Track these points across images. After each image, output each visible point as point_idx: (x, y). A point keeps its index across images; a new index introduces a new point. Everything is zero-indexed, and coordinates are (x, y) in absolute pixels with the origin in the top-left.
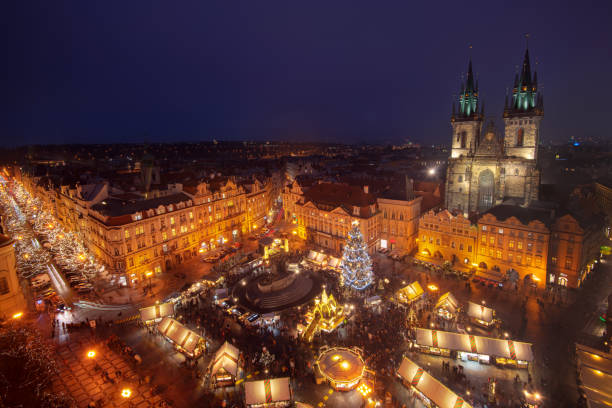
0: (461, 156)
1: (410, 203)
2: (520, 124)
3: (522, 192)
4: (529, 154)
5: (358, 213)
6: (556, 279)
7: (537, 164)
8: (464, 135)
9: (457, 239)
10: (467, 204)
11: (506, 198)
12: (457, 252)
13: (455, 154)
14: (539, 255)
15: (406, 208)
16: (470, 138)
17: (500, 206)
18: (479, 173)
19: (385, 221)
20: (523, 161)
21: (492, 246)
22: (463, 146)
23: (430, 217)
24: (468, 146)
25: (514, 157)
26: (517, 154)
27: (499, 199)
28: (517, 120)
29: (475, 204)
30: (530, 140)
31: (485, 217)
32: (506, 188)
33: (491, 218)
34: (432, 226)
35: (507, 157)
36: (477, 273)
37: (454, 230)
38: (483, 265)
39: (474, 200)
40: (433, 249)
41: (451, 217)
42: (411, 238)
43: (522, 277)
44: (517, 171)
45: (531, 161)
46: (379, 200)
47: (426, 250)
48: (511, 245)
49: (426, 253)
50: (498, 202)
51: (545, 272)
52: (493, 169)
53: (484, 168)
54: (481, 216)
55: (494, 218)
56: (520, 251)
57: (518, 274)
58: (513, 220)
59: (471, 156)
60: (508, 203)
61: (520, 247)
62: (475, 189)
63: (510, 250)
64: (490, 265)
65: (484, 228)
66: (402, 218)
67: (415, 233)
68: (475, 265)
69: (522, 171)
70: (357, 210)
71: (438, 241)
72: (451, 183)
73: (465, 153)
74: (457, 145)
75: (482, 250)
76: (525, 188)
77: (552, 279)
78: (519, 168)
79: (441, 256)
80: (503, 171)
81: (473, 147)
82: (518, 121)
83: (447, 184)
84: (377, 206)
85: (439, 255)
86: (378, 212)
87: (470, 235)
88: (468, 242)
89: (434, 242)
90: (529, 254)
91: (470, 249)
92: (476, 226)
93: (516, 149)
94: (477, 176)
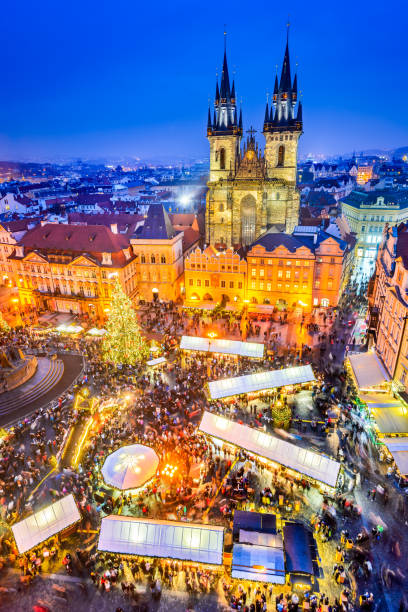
0: (221, 180)
1: (171, 241)
2: (281, 139)
3: (283, 218)
4: (289, 175)
5: (110, 262)
6: (319, 302)
8: (222, 152)
9: (226, 277)
10: (230, 237)
11: (269, 226)
12: (227, 290)
13: (214, 177)
14: (305, 282)
15: (168, 248)
16: (229, 157)
17: (267, 236)
18: (240, 198)
19: (143, 267)
20: (284, 184)
21: (262, 279)
22: (223, 167)
23: (196, 255)
24: (227, 167)
25: (275, 179)
26: (278, 176)
27: (263, 227)
28: (277, 135)
29: (238, 236)
30: (291, 159)
31: (254, 249)
32: (269, 215)
33: (259, 250)
34: (199, 266)
35: (269, 180)
36: (250, 310)
37: (223, 267)
38: (255, 301)
39: (237, 231)
40: (202, 291)
41: (218, 254)
42: (175, 284)
43: (290, 306)
44: (278, 196)
45: (292, 183)
46: (133, 241)
47: (195, 294)
48: (280, 275)
49: (195, 298)
50: (263, 232)
51: (310, 297)
52: (255, 194)
53: (246, 193)
54: (249, 248)
55: (263, 249)
56: (288, 281)
58: (281, 249)
59: (232, 180)
60: (271, 231)
61: (288, 276)
62: (237, 218)
63: (280, 280)
64: (260, 299)
65: (254, 261)
66: (164, 261)
67: (181, 275)
68: (247, 301)
69: (283, 195)
70: (107, 258)
71: (207, 282)
72: (212, 213)
73: (224, 175)
74: (215, 166)
75: (253, 285)
76: (286, 213)
77: (316, 302)
78: (280, 191)
79: (211, 299)
80: (265, 196)
81: (233, 168)
82: (279, 136)
83: (207, 214)
84: (132, 249)
85: (209, 298)
86: (134, 257)
87: (239, 270)
88: (238, 278)
89: (203, 282)
90: (296, 281)
91: (240, 286)
92: (246, 259)
93: (277, 170)
94: (239, 203)
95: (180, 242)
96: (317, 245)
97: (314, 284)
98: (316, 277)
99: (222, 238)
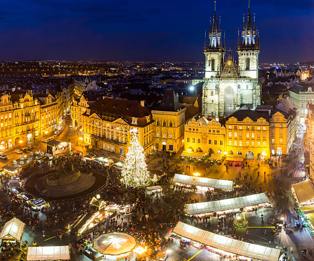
0: (212, 77)
1: (177, 113)
2: (247, 55)
3: (250, 100)
4: (253, 74)
5: (136, 123)
8: (213, 61)
9: (213, 138)
10: (217, 112)
11: (242, 105)
12: (212, 146)
14: (264, 139)
15: (174, 117)
16: (217, 64)
17: (239, 111)
18: (224, 88)
19: (158, 128)
20: (251, 80)
21: (236, 139)
22: (213, 70)
23: (192, 123)
24: (216, 70)
25: (245, 77)
26: (247, 75)
27: (237, 106)
29: (223, 111)
30: (254, 65)
31: (230, 120)
32: (242, 98)
33: (233, 120)
34: (194, 130)
35: (241, 77)
36: (227, 159)
37: (210, 131)
38: (231, 152)
39: (222, 108)
40: (195, 146)
41: (207, 122)
43: (256, 155)
44: (247, 86)
45: (255, 80)
46: (153, 112)
47: (191, 148)
48: (248, 136)
49: (191, 150)
50: (238, 108)
51: (268, 149)
52: (233, 85)
53: (227, 85)
54: (227, 119)
55: (236, 120)
56: (253, 139)
58: (248, 120)
59: (218, 77)
60: (244, 108)
61: (253, 136)
62: (222, 100)
63: (248, 139)
64: (235, 152)
65: (230, 127)
66: (171, 125)
67: (182, 136)
68: (226, 153)
69: (250, 86)
70: (135, 120)
71: (199, 140)
72: (206, 96)
73: (214, 74)
74: (208, 68)
75: (230, 143)
76: (253, 97)
78: (248, 84)
79: (202, 151)
80: (239, 87)
81: (219, 70)
82: (246, 53)
83: (203, 97)
84: (152, 116)
86: (152, 121)
87: (221, 133)
88: (220, 139)
89: (196, 140)
90: (259, 140)
91: (221, 144)
92: (225, 126)
93: (246, 72)
94: (223, 90)
95: (183, 114)
96: (271, 116)
97: (271, 141)
98: (272, 137)
99: (212, 113)
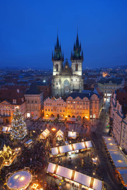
0: (57, 74)
1: (39, 95)
2: (77, 62)
3: (78, 87)
4: (80, 73)
5: (15, 102)
6: (92, 117)
7: (83, 77)
8: (57, 65)
9: (59, 108)
10: (60, 94)
11: (74, 90)
12: (59, 113)
13: (54, 74)
14: (87, 109)
15: (37, 98)
16: (59, 67)
18: (64, 81)
19: (28, 105)
20: (78, 76)
21: (72, 109)
22: (57, 71)
23: (48, 100)
24: (59, 70)
25: (75, 75)
26: (76, 74)
27: (71, 90)
29: (63, 93)
30: (80, 68)
32: (73, 86)
33: (70, 98)
34: (49, 104)
35: (73, 75)
36: (67, 120)
37: (58, 104)
38: (69, 116)
39: (63, 91)
40: (50, 113)
41: (56, 99)
42: (40, 111)
43: (82, 118)
44: (76, 80)
45: (81, 76)
46: (25, 95)
47: (48, 114)
48: (78, 107)
49: (48, 116)
50: (72, 92)
51: (89, 115)
52: (68, 79)
53: (65, 79)
54: (67, 98)
55: (72, 98)
56: (81, 109)
57: (81, 117)
58: (78, 98)
59: (60, 75)
60: (75, 92)
61: (81, 107)
62: (63, 87)
63: (78, 109)
64: (71, 116)
65: (69, 102)
66: (36, 102)
67: (42, 108)
68: (67, 117)
69: (78, 80)
70: (15, 101)
71: (52, 110)
72: (54, 85)
73: (58, 73)
74: (55, 70)
75: (68, 110)
76: (79, 86)
77: (91, 117)
78: (77, 78)
79: (54, 116)
80: (72, 80)
81: (61, 71)
82: (76, 61)
83: (52, 86)
84: (24, 98)
85: (52, 116)
86: (25, 101)
87: (64, 105)
88: (63, 108)
89: (50, 110)
90: (84, 109)
91: (64, 111)
92: (66, 102)
93: (76, 72)
94: (63, 82)
95: (42, 96)
96: (90, 97)
97: (90, 110)
98: (91, 108)
99: (57, 94)
